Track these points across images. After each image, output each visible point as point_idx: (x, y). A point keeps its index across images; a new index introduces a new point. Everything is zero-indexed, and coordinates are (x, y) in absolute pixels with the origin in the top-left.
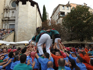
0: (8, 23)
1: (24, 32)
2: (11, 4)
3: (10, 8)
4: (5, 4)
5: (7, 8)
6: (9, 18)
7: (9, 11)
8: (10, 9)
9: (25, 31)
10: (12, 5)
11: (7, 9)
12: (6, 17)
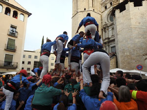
0: (109, 46)
1: (128, 54)
2: (109, 18)
3: (108, 25)
4: (102, 23)
5: (105, 26)
6: (109, 38)
7: (108, 30)
8: (108, 27)
9: (130, 53)
10: (110, 20)
11: (105, 28)
12: (106, 39)
